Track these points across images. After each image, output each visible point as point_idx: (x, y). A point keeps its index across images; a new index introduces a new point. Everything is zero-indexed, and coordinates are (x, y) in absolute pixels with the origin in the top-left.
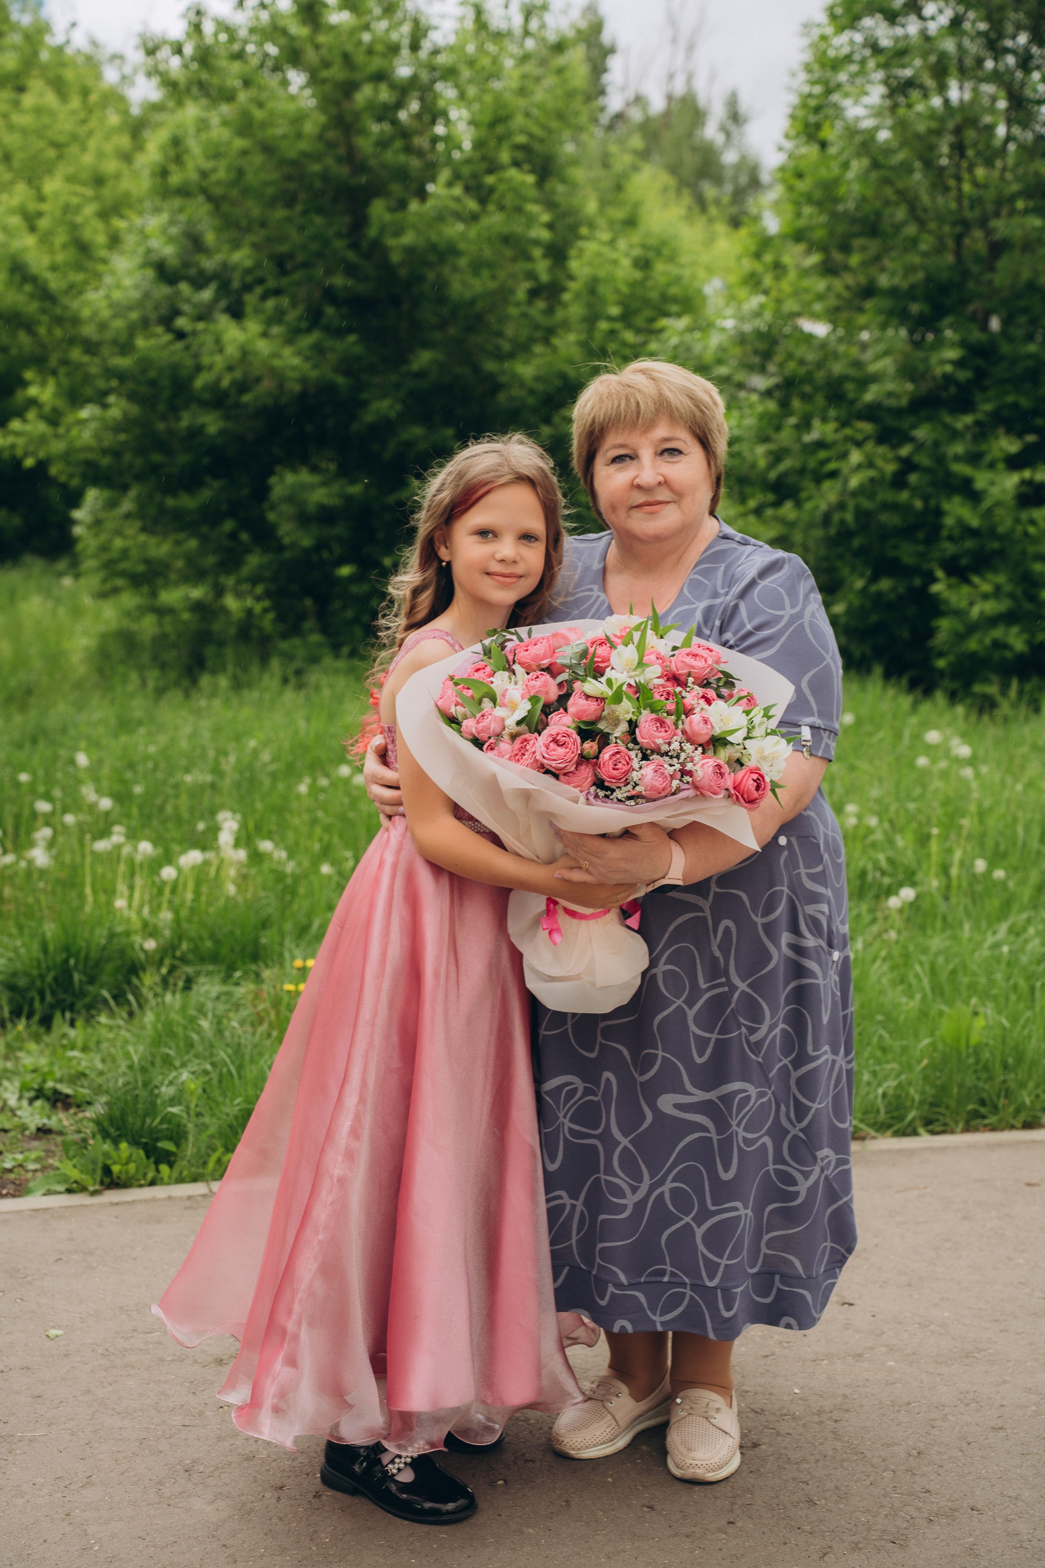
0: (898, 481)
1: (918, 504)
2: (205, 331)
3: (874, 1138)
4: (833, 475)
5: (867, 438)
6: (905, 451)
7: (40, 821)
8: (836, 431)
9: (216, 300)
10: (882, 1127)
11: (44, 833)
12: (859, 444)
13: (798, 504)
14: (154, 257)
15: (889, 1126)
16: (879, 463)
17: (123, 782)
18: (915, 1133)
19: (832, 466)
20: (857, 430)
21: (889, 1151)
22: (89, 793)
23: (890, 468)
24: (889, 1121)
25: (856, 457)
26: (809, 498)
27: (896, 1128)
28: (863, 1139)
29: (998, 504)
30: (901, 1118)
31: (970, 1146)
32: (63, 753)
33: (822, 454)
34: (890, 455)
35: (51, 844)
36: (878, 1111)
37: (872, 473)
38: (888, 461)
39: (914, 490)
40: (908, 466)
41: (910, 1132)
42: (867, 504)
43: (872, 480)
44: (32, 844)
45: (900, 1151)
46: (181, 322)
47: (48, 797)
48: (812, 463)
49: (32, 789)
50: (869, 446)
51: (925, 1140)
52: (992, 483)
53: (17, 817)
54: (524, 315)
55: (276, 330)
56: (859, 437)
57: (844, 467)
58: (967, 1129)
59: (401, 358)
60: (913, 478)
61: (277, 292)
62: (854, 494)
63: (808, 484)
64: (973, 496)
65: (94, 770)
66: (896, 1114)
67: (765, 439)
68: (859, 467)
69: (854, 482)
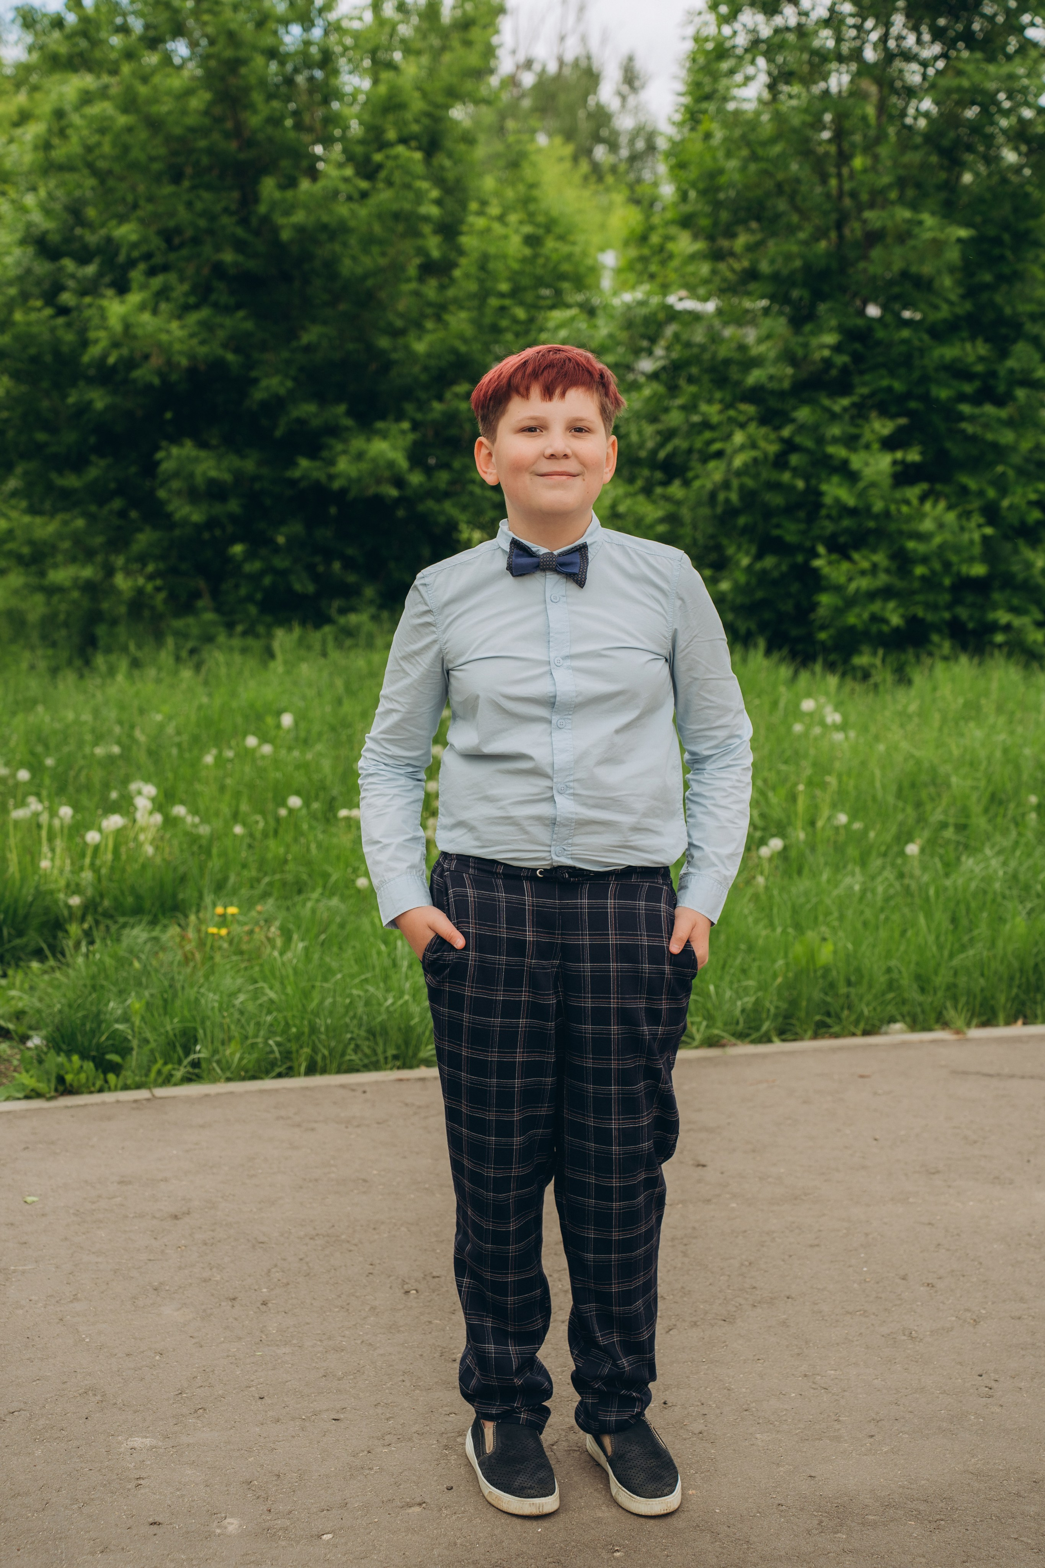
0: (780, 462)
1: (800, 484)
2: (90, 306)
3: (735, 1045)
4: (719, 454)
5: (750, 420)
6: (786, 432)
8: (721, 412)
9: (100, 274)
10: (742, 1036)
12: (743, 426)
13: (686, 483)
14: (36, 232)
15: (748, 1035)
16: (762, 444)
17: (35, 754)
18: (770, 1041)
19: (717, 446)
20: (740, 412)
21: (746, 1055)
23: (773, 449)
24: (747, 1031)
25: (739, 438)
26: (697, 477)
27: (753, 1037)
28: (723, 1046)
29: (873, 485)
30: (758, 1029)
31: (816, 1050)
33: (708, 435)
34: (773, 436)
36: (737, 1023)
37: (753, 453)
38: (771, 442)
39: (795, 471)
40: (790, 446)
41: (766, 1039)
42: (749, 482)
43: (755, 460)
45: (755, 1056)
46: (67, 298)
48: (698, 444)
50: (752, 428)
51: (777, 1046)
52: (867, 464)
54: (417, 292)
55: (164, 306)
56: (742, 418)
57: (729, 448)
58: (816, 1036)
59: (292, 335)
60: (794, 459)
61: (165, 268)
62: (739, 473)
63: (695, 464)
64: (851, 476)
66: (753, 1025)
67: (653, 419)
68: (742, 448)
69: (738, 461)
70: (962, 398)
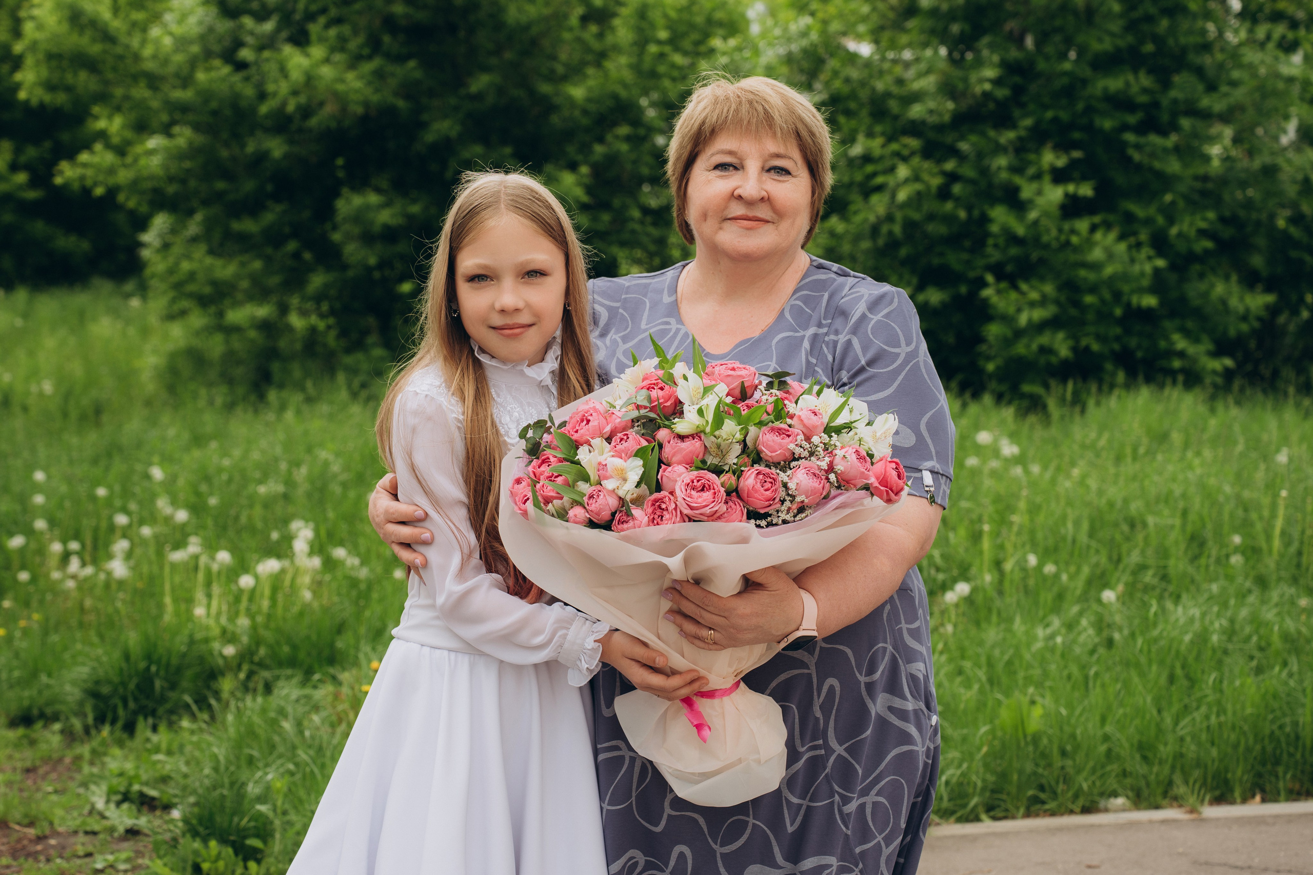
0: (944, 193)
1: (963, 214)
2: (268, 60)
4: (882, 188)
5: (913, 153)
6: (949, 166)
7: (118, 533)
8: (883, 146)
9: (277, 30)
11: (121, 546)
12: (905, 159)
16: (926, 177)
17: (198, 494)
19: (880, 180)
20: (904, 146)
22: (163, 504)
23: (936, 182)
25: (903, 171)
26: (858, 211)
29: (1044, 214)
30: (964, 806)
32: (139, 467)
33: (870, 169)
34: (936, 169)
35: (129, 555)
37: (918, 186)
38: (933, 175)
39: (959, 201)
40: (953, 178)
42: (915, 216)
43: (919, 194)
44: (110, 557)
46: (244, 54)
47: (125, 510)
48: (860, 177)
49: (109, 502)
50: (916, 161)
52: (1038, 194)
53: (96, 530)
54: (579, 40)
55: (339, 57)
56: (905, 152)
57: (893, 181)
59: (459, 82)
60: (958, 190)
61: (340, 21)
62: (903, 206)
63: (857, 198)
64: (1020, 206)
65: (169, 485)
66: (959, 801)
68: (907, 181)
69: (902, 196)
70: (1125, 127)
